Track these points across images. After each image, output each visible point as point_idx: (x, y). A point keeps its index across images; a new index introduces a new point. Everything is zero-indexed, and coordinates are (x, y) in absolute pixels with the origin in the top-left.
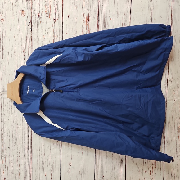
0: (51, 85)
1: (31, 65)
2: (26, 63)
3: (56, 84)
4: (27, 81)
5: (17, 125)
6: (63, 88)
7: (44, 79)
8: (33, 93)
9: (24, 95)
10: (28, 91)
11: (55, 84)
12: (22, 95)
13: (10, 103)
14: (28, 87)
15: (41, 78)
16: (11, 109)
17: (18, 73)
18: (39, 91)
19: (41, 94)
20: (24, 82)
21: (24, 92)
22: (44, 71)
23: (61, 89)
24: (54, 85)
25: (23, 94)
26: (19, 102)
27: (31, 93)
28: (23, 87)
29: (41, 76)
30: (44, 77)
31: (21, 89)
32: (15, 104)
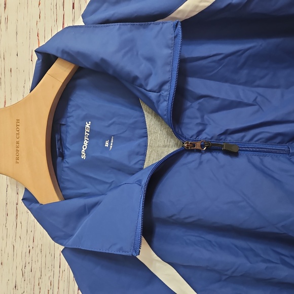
0: (186, 120)
1: (107, 22)
2: (83, 16)
3: (206, 117)
4: (82, 99)
5: (37, 287)
6: (237, 136)
7: (166, 87)
8: (107, 155)
9: (70, 160)
10: (86, 143)
11: (202, 117)
12: (59, 159)
13: (12, 193)
14: (88, 126)
15: (152, 83)
16: (12, 217)
17: (46, 60)
18: (134, 145)
19: (140, 158)
20: (71, 103)
21: (70, 147)
22: (168, 47)
23: (230, 139)
24: (199, 121)
25: (62, 155)
26: (47, 194)
27: (98, 154)
28: (63, 128)
29: (149, 76)
30: (167, 77)
31: (57, 137)
32: (29, 199)
